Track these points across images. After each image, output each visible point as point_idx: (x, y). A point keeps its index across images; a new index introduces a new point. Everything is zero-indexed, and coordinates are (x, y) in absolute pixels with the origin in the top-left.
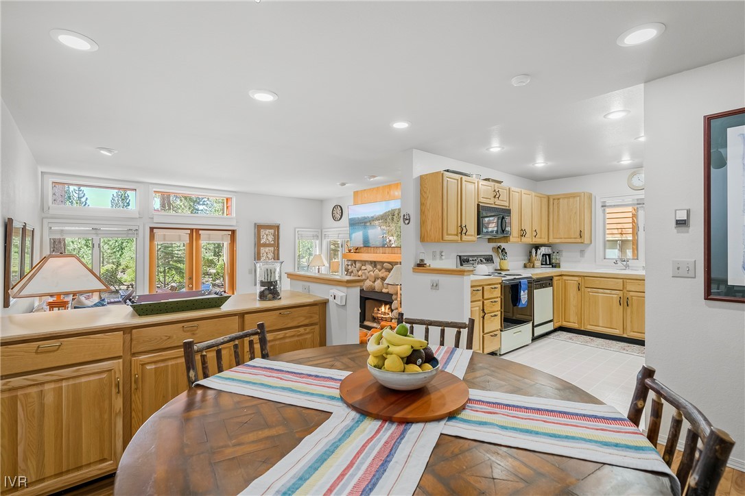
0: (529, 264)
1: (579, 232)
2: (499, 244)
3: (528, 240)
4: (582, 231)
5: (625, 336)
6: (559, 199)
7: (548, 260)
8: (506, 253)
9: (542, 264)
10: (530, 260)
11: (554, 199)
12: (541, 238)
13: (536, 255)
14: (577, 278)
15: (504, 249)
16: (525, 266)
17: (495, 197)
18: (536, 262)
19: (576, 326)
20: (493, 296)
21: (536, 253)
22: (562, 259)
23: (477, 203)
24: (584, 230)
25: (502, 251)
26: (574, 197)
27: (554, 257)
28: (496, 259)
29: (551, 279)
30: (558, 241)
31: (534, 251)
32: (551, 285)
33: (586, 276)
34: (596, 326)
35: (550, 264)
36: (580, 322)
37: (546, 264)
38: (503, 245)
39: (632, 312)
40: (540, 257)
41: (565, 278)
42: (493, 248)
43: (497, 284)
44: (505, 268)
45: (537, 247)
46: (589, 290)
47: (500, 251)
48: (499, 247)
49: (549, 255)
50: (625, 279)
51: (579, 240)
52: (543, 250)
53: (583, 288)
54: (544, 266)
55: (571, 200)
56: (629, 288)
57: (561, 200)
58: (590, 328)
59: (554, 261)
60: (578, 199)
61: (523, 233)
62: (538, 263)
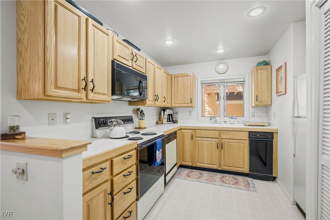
0: (159, 122)
1: (190, 99)
2: (138, 107)
3: (160, 103)
4: (192, 98)
5: (220, 169)
6: (178, 77)
7: (171, 119)
8: (144, 114)
9: (167, 121)
10: (160, 118)
11: (175, 77)
12: (167, 103)
13: (164, 115)
14: (190, 131)
15: (142, 111)
16: (157, 123)
17: (132, 60)
18: (164, 120)
19: (190, 164)
20: (126, 167)
21: (164, 114)
22: (179, 117)
23: (111, 59)
24: (193, 98)
25: (141, 113)
26: (187, 76)
27: (174, 116)
28: (136, 119)
29: (175, 133)
30: (177, 105)
31: (162, 112)
32: (175, 138)
33: (196, 129)
34: (202, 163)
35: (172, 121)
36: (192, 162)
37: (170, 121)
38: (142, 108)
39: (224, 153)
40: (166, 116)
41: (183, 131)
42: (134, 110)
43: (132, 150)
44: (143, 127)
45: (164, 109)
46: (198, 138)
47: (139, 113)
48: (138, 109)
49: (171, 115)
50: (220, 131)
51: (190, 105)
52: (168, 112)
53: (194, 138)
54: (168, 122)
55: (185, 78)
56: (222, 137)
57: (179, 78)
58: (199, 165)
59: (174, 119)
60: (189, 77)
61: (156, 99)
62: (165, 121)
